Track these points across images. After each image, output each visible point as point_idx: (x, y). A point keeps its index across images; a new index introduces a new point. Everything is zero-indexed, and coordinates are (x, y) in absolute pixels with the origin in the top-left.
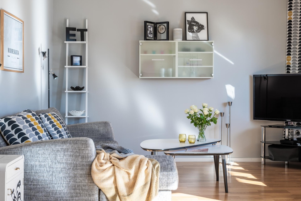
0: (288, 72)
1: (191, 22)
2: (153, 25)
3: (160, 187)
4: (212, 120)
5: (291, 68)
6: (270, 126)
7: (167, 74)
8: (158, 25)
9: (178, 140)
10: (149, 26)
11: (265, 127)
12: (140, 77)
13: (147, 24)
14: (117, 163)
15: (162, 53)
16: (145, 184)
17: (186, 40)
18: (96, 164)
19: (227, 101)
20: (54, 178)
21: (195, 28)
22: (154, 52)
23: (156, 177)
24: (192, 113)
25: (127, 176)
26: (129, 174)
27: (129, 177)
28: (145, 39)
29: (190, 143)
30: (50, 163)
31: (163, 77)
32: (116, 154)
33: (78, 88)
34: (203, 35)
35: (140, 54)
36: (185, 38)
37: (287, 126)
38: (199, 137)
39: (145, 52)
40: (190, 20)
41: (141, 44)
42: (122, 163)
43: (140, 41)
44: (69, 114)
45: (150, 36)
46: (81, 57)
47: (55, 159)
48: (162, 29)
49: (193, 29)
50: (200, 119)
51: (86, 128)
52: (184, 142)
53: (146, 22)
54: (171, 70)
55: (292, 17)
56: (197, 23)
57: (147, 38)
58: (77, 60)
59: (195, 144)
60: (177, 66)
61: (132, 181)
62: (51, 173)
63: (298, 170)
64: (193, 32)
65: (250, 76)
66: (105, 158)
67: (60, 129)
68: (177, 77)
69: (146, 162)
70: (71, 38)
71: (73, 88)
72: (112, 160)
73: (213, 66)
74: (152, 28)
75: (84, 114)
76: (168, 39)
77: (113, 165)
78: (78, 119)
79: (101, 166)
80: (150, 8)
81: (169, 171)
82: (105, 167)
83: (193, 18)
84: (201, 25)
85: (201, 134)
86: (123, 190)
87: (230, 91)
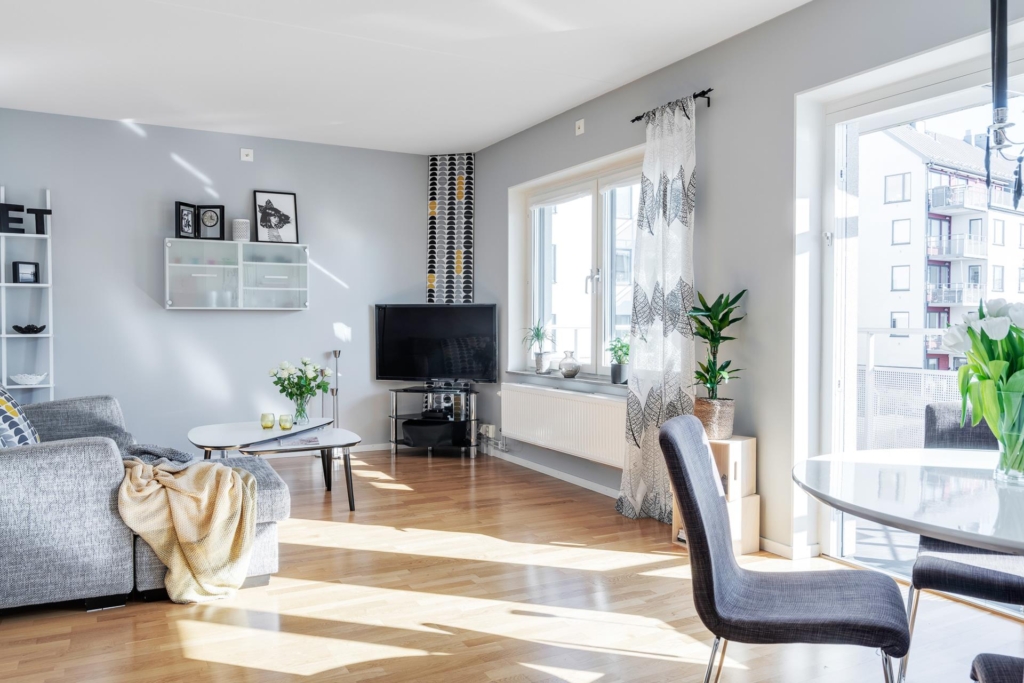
0: (430, 301)
1: (266, 208)
2: (192, 209)
3: (258, 518)
4: (319, 387)
5: (435, 295)
6: (405, 391)
7: (221, 301)
8: (202, 211)
10: (185, 212)
11: (397, 391)
12: (168, 307)
13: (182, 207)
14: (172, 483)
15: (213, 263)
16: (231, 518)
17: (257, 240)
18: (128, 489)
19: (331, 350)
20: (32, 524)
21: (274, 220)
22: (195, 261)
23: (251, 502)
24: (285, 375)
25: (192, 505)
26: (197, 501)
27: (198, 506)
28: (178, 235)
29: (284, 429)
30: (23, 495)
31: (214, 307)
32: (167, 465)
33: (31, 329)
34: (287, 232)
35: (168, 264)
36: (255, 237)
37: (431, 390)
38: (297, 417)
39: (178, 261)
40: (264, 204)
41: (169, 245)
42: (182, 482)
43: (167, 240)
44: (10, 382)
45: (186, 229)
46: (37, 265)
47: (36, 485)
48: (210, 218)
49: (270, 221)
50: (299, 386)
51: (62, 410)
52: (271, 427)
53: (179, 204)
54: (229, 294)
55: (437, 211)
56: (277, 211)
57: (182, 234)
58: (26, 271)
59: (293, 431)
60: (241, 288)
61: (204, 513)
62: (25, 514)
63: (451, 460)
64: (270, 227)
65: (370, 307)
66: (146, 474)
67: (16, 419)
68: (241, 306)
69: (229, 477)
70: (12, 225)
71: (18, 329)
72: (158, 478)
73: (308, 289)
74: (190, 216)
75: (46, 381)
76: (222, 237)
77: (164, 487)
78: (30, 390)
79: (139, 491)
81: (275, 488)
82: (146, 492)
83: (269, 202)
84: (283, 215)
85: (300, 411)
86: (187, 531)
87: (343, 331)
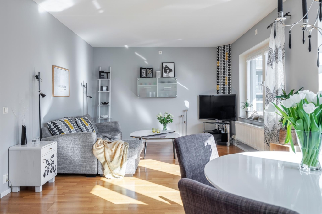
0: (218, 94)
1: (166, 68)
2: (145, 69)
3: (128, 157)
4: (170, 120)
5: (219, 92)
6: (207, 123)
7: (153, 95)
8: (148, 70)
9: (151, 131)
10: (143, 70)
11: (205, 123)
12: (138, 97)
13: (142, 69)
15: (150, 84)
16: (120, 156)
17: (163, 77)
18: (95, 146)
19: (185, 109)
21: (168, 71)
22: (146, 84)
23: (126, 152)
24: (159, 117)
25: (111, 152)
26: (112, 151)
27: (112, 152)
28: (141, 77)
29: (158, 133)
30: (72, 145)
31: (151, 97)
32: (107, 140)
33: (105, 103)
34: (172, 74)
35: (138, 85)
36: (162, 76)
37: (218, 123)
39: (141, 84)
40: (165, 66)
41: (138, 80)
42: (109, 145)
43: (138, 78)
44: (101, 117)
45: (143, 75)
46: (107, 87)
48: (149, 72)
49: (166, 71)
50: (163, 120)
51: (105, 125)
52: (155, 132)
53: (141, 68)
54: (155, 93)
55: (219, 64)
56: (169, 68)
57: (142, 76)
58: (104, 88)
59: (160, 133)
60: (158, 91)
61: (113, 154)
62: (72, 150)
63: (221, 146)
64: (167, 73)
65: (198, 96)
66: (101, 142)
67: (87, 126)
68: (158, 97)
69: (121, 144)
70: (101, 77)
71: (102, 103)
72: (104, 144)
73: (177, 91)
74: (144, 71)
75: (108, 117)
76: (153, 77)
77: (105, 146)
79: (98, 147)
80: (143, 60)
81: (133, 149)
82: (100, 147)
83: (166, 66)
84: (171, 69)
85: (165, 128)
86: (108, 159)
87: (187, 104)
